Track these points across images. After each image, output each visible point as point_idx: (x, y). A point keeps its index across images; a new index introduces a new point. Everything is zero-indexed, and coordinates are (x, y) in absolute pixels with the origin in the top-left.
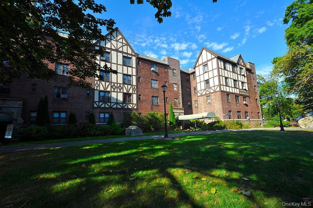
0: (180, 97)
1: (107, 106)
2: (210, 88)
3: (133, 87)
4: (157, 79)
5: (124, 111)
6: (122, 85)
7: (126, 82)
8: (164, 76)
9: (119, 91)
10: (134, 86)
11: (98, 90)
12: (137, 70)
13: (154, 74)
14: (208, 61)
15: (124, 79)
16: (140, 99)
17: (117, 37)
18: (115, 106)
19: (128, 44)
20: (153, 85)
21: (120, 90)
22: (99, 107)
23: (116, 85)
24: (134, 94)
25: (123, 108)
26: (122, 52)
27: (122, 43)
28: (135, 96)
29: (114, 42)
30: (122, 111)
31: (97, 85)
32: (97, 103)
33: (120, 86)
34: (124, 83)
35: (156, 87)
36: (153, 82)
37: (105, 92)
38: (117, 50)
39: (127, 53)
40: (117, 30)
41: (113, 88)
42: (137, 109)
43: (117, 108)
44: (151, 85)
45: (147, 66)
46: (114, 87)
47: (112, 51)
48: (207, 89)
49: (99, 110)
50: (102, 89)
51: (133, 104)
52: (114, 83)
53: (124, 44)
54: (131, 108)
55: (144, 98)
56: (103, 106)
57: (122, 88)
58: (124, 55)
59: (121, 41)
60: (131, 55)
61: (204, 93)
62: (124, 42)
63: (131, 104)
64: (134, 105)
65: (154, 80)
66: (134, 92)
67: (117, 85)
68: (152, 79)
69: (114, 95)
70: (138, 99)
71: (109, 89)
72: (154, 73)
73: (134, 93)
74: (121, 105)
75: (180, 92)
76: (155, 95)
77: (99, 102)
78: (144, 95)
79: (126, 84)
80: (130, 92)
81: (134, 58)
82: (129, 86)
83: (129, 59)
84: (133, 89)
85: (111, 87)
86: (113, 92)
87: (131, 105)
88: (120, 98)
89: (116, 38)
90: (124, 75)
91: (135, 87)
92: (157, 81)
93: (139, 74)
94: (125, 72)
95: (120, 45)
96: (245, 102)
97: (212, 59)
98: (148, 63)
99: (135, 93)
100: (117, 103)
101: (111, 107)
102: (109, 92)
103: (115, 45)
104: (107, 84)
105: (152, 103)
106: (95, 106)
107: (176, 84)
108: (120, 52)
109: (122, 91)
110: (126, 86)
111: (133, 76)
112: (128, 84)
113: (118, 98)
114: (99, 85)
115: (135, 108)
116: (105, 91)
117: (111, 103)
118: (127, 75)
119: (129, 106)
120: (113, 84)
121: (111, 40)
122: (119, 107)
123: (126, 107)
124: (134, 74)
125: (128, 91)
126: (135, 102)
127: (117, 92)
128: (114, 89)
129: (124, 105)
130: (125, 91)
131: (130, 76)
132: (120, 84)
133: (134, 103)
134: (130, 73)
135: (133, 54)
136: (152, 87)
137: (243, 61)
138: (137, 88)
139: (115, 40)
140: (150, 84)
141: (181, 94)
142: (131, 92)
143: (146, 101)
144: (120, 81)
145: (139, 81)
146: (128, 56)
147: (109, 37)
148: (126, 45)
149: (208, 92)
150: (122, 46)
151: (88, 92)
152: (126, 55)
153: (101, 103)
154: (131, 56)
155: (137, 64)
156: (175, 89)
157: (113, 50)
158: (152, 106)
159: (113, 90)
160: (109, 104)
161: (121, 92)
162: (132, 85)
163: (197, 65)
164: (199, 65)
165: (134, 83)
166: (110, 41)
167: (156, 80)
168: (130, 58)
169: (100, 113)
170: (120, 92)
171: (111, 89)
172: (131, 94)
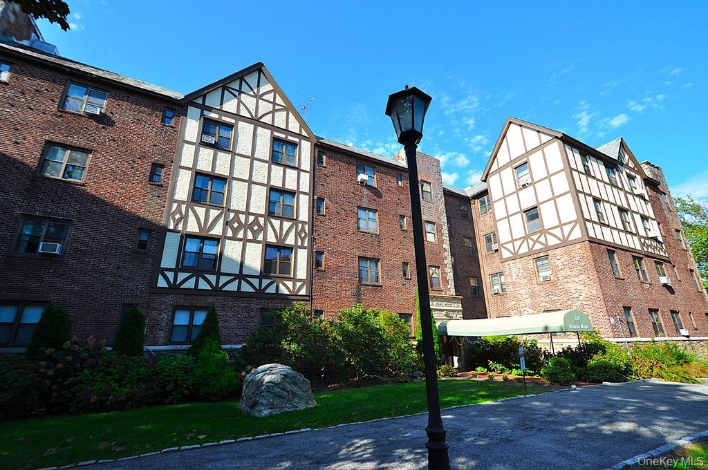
0: (446, 262)
1: (203, 285)
2: (544, 232)
3: (300, 226)
4: (374, 207)
5: (263, 303)
6: (261, 220)
7: (278, 210)
8: (395, 198)
9: (250, 236)
10: (303, 223)
11: (179, 232)
12: (314, 179)
13: (366, 192)
14: (528, 153)
15: (270, 203)
16: (318, 264)
17: (258, 86)
18: (233, 287)
19: (289, 108)
20: (362, 225)
21: (255, 233)
22: (174, 288)
23: (242, 218)
24: (302, 247)
25: (260, 293)
26: (272, 127)
27: (274, 103)
28: (302, 257)
29: (248, 100)
30: (256, 305)
31: (177, 216)
32: (170, 275)
33: (256, 222)
34: (270, 214)
35: (371, 231)
36: (362, 214)
37: (202, 238)
38: (256, 121)
39: (286, 131)
40: (260, 71)
41: (232, 228)
42: (309, 298)
43: (239, 294)
44: (358, 223)
45: (344, 170)
46: (236, 225)
47: (240, 122)
48: (535, 237)
49: (171, 299)
50: (193, 227)
51: (294, 280)
52: (237, 212)
53: (277, 107)
54: (286, 292)
55: (333, 261)
56: (190, 284)
57: (264, 229)
58: (276, 134)
59: (270, 97)
60: (300, 136)
61: (524, 249)
62: (279, 100)
63: (289, 279)
64: (298, 284)
65: (365, 209)
66: (302, 243)
67: (247, 219)
68: (359, 207)
69: (232, 250)
70: (315, 262)
71: (217, 231)
72: (365, 189)
73: (299, 244)
74: (256, 282)
75: (447, 246)
76: (369, 255)
77: (176, 271)
78: (333, 253)
79: (277, 218)
80: (287, 242)
81: (306, 147)
82: (287, 225)
83: (290, 148)
84: (297, 234)
85: (227, 223)
86: (230, 238)
87: (290, 284)
88: (254, 260)
89: (256, 91)
90: (272, 189)
91: (306, 227)
92: (375, 211)
93: (319, 189)
94: (276, 182)
95: (264, 107)
96: (664, 280)
97: (542, 146)
98: (348, 159)
99: (306, 244)
100: (241, 276)
101: (217, 291)
102: (216, 239)
103: (252, 108)
104: (214, 213)
105: (360, 279)
106: (162, 283)
107: (434, 223)
108: (265, 125)
109: (260, 238)
110: (276, 223)
111: (301, 196)
112: (282, 219)
113: (247, 262)
114: (184, 218)
115: (303, 292)
116: (204, 234)
117: (219, 274)
118: (283, 191)
119: (281, 286)
120: (232, 215)
121: (240, 92)
122: (246, 288)
123: (272, 290)
124: (305, 186)
125: (281, 237)
126: (302, 272)
127: (245, 241)
128: (235, 231)
129: (265, 282)
130: (271, 238)
131: (292, 193)
132: (257, 216)
133: (298, 277)
134: (291, 185)
135: (304, 133)
136: (359, 228)
137: (632, 158)
138: (312, 230)
139: (252, 93)
140: (354, 220)
141: (448, 254)
142: (290, 241)
143: (339, 270)
144: (259, 204)
145: (318, 211)
146: (290, 138)
147: (236, 85)
148: (284, 109)
149: (538, 246)
150: (273, 112)
151: (144, 237)
152: (283, 136)
153: (182, 276)
154: (297, 140)
155: (316, 161)
156: (431, 238)
157: (244, 119)
158: (358, 289)
159: (230, 234)
160: (212, 278)
161: (259, 242)
162: (295, 221)
163: (494, 167)
164: (500, 169)
165: (304, 215)
166: (235, 96)
167: (371, 210)
168: (295, 145)
169: (177, 307)
170: (255, 241)
171: (224, 230)
172: (290, 248)
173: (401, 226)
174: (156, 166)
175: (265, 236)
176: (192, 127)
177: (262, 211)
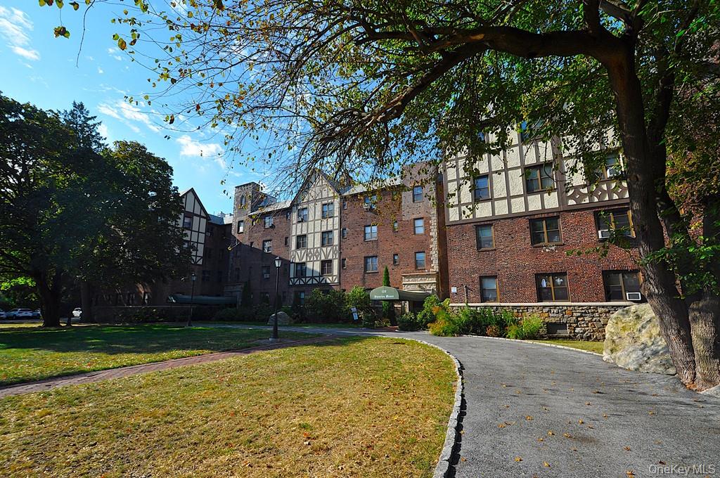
1: (302, 283)
3: (335, 248)
4: (375, 223)
5: (321, 288)
6: (319, 250)
7: (326, 243)
8: (390, 211)
9: (315, 259)
10: (336, 246)
11: (294, 263)
12: (341, 219)
13: (369, 214)
15: (322, 240)
16: (343, 265)
18: (311, 282)
19: (328, 184)
20: (368, 236)
21: (317, 257)
22: (294, 284)
23: (312, 251)
24: (336, 258)
25: (319, 284)
26: (322, 199)
27: (322, 185)
28: (336, 264)
29: (312, 191)
31: (293, 256)
32: (293, 280)
33: (317, 251)
34: (323, 245)
35: (373, 239)
36: (368, 230)
37: (301, 264)
38: (315, 200)
39: (328, 198)
41: (309, 257)
42: (339, 284)
43: (313, 285)
44: (365, 236)
46: (310, 255)
47: (309, 205)
49: (294, 289)
50: (297, 261)
52: (311, 249)
54: (330, 282)
55: (351, 262)
56: (298, 283)
57: (320, 254)
58: (324, 202)
59: (320, 183)
60: (333, 197)
62: (324, 182)
63: (331, 276)
64: (334, 277)
65: (370, 226)
66: (336, 256)
67: (314, 251)
68: (366, 226)
69: (310, 266)
71: (304, 259)
73: (334, 257)
74: (317, 279)
76: (371, 254)
77: (294, 278)
78: (350, 258)
79: (325, 246)
80: (329, 258)
81: (337, 201)
82: (329, 249)
83: (329, 207)
84: (333, 252)
85: (307, 255)
86: (308, 262)
87: (330, 278)
88: (317, 268)
89: (314, 184)
90: (323, 233)
92: (375, 225)
93: (343, 224)
94: (324, 229)
95: (318, 190)
100: (313, 277)
101: (306, 284)
102: (304, 263)
103: (313, 194)
104: (303, 252)
105: (365, 270)
106: (291, 284)
107: (422, 218)
108: (319, 200)
110: (325, 249)
111: (335, 231)
112: (328, 246)
113: (315, 268)
114: (295, 257)
115: (336, 281)
116: (301, 262)
117: (306, 277)
118: (327, 232)
119: (327, 280)
120: (309, 251)
121: (309, 188)
122: (315, 282)
123: (324, 282)
124: (337, 226)
125: (326, 256)
126: (335, 272)
127: (313, 261)
129: (321, 278)
130: (323, 258)
131: (331, 231)
132: (317, 248)
133: (334, 274)
134: (330, 228)
136: (365, 240)
138: (340, 248)
139: (313, 186)
140: (362, 235)
142: (331, 257)
143: (353, 267)
144: (318, 244)
145: (343, 237)
146: (330, 201)
150: (322, 190)
151: (287, 267)
152: (326, 202)
153: (296, 280)
154: (332, 200)
155: (342, 208)
156: (420, 231)
157: (311, 202)
160: (304, 279)
161: (319, 260)
162: (333, 246)
165: (336, 242)
166: (307, 192)
167: (373, 225)
170: (317, 260)
171: (307, 259)
172: (330, 261)
173: (394, 229)
174: (286, 238)
175: (320, 258)
176: (294, 216)
177: (319, 246)
